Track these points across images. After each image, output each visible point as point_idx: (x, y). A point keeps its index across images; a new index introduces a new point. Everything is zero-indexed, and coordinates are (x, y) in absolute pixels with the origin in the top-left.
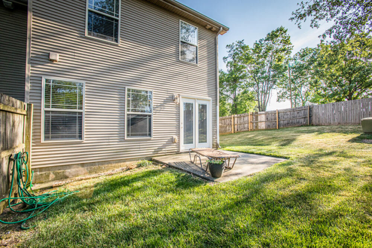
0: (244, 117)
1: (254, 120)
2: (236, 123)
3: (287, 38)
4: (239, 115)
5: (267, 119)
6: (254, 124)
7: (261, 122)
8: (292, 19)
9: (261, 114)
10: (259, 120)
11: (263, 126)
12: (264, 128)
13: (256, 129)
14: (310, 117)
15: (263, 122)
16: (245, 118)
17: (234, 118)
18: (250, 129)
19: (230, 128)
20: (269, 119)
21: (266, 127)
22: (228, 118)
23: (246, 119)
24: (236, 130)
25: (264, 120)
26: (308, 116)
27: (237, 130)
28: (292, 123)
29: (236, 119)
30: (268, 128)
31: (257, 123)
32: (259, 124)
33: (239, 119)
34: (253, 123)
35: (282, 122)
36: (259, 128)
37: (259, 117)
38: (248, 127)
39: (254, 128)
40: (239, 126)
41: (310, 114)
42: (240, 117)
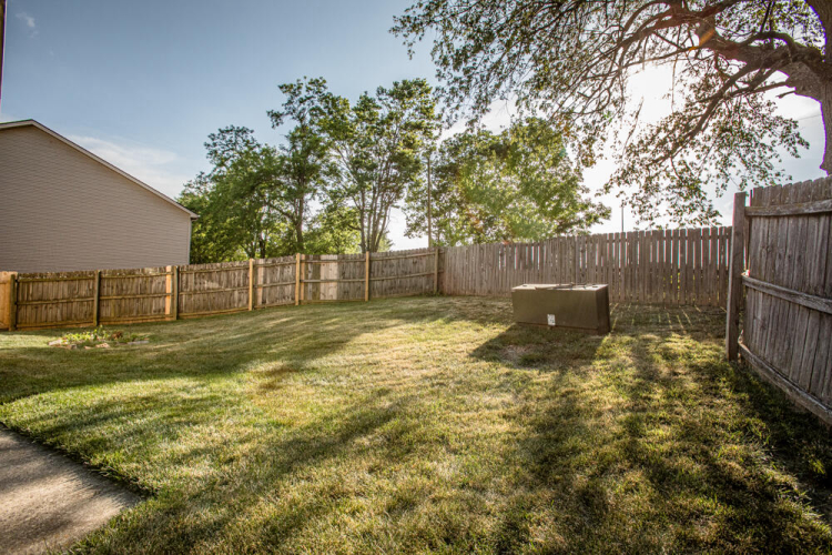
0: (283, 266)
1: (310, 275)
2: (260, 281)
3: (429, 105)
4: (269, 262)
5: (344, 274)
6: (310, 287)
7: (327, 281)
8: (395, 30)
9: (328, 261)
10: (322, 278)
11: (330, 292)
12: (335, 298)
13: (315, 301)
14: (439, 273)
15: (332, 281)
16: (286, 270)
17: (255, 267)
18: (297, 299)
19: (244, 297)
20: (347, 275)
21: (338, 295)
22: (239, 269)
23: (288, 271)
24: (260, 300)
25: (335, 278)
26: (435, 272)
27: (264, 302)
28: (400, 287)
29: (261, 271)
30: (344, 301)
31: (316, 285)
32: (322, 286)
33: (268, 271)
34: (306, 284)
35: (377, 284)
36: (322, 297)
37: (323, 269)
38: (293, 293)
39: (310, 298)
40: (267, 290)
41: (439, 268)
42: (273, 266)
